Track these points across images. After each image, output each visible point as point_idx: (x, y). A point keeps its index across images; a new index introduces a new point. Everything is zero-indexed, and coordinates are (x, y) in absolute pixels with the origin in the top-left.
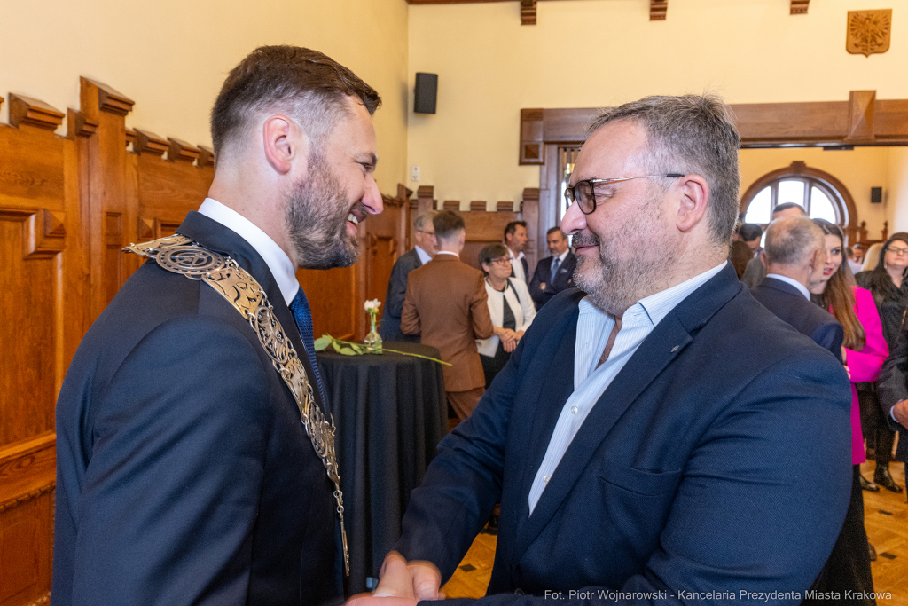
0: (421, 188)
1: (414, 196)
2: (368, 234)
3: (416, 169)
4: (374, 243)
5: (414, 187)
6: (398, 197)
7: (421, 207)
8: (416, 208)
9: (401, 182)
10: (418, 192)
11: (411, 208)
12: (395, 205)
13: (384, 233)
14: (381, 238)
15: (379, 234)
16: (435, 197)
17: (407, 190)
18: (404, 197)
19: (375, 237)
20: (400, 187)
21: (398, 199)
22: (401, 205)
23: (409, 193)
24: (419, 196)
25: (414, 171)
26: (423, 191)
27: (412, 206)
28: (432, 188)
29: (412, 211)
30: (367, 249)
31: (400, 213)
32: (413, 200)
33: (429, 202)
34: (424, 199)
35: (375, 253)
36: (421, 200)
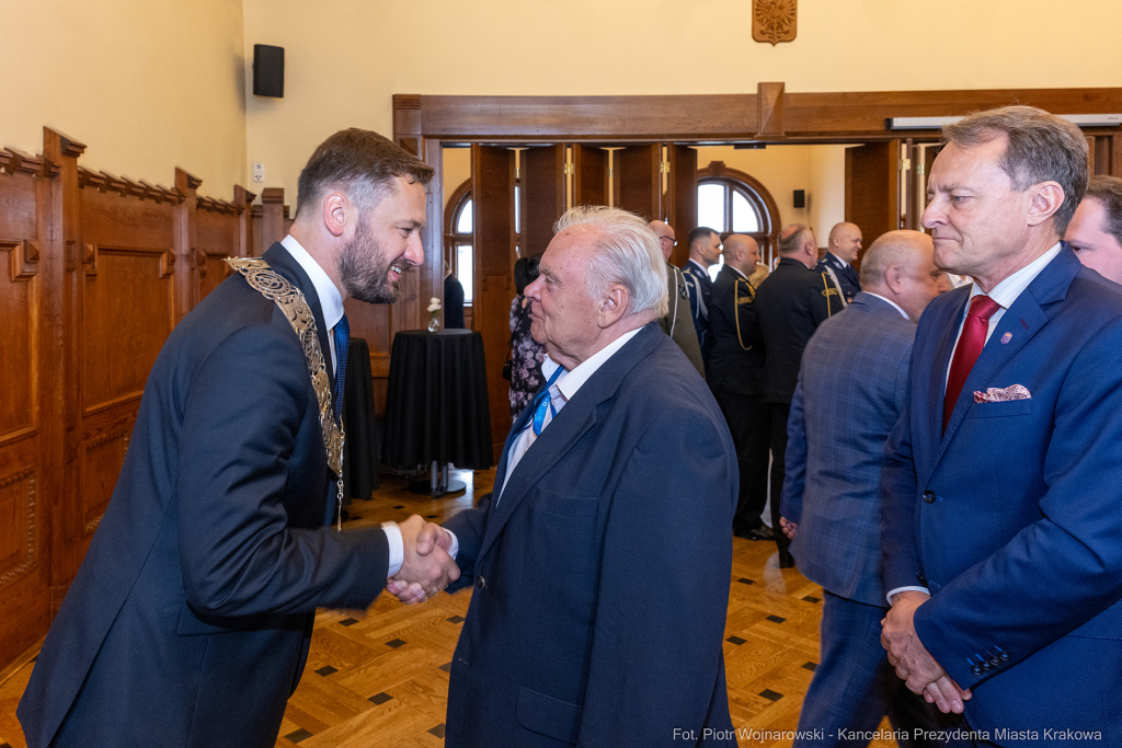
0: (266, 190)
1: (258, 201)
2: (192, 250)
3: (259, 167)
4: (201, 262)
5: (257, 190)
6: (235, 201)
7: (267, 216)
8: (261, 217)
9: (239, 184)
10: (263, 197)
11: (253, 216)
12: (232, 213)
13: (216, 248)
14: (211, 256)
15: (210, 250)
16: (286, 204)
17: (247, 192)
18: (244, 203)
19: (203, 254)
20: (238, 189)
21: (235, 205)
22: (239, 213)
23: (251, 197)
24: (264, 202)
25: (256, 169)
26: (267, 194)
27: (255, 215)
28: (282, 190)
29: (255, 220)
30: (193, 269)
31: (239, 224)
32: (255, 206)
33: (278, 209)
34: (271, 205)
35: (203, 274)
36: (267, 206)
